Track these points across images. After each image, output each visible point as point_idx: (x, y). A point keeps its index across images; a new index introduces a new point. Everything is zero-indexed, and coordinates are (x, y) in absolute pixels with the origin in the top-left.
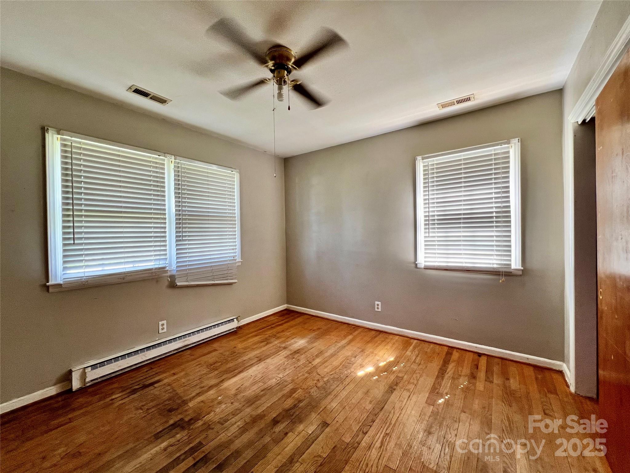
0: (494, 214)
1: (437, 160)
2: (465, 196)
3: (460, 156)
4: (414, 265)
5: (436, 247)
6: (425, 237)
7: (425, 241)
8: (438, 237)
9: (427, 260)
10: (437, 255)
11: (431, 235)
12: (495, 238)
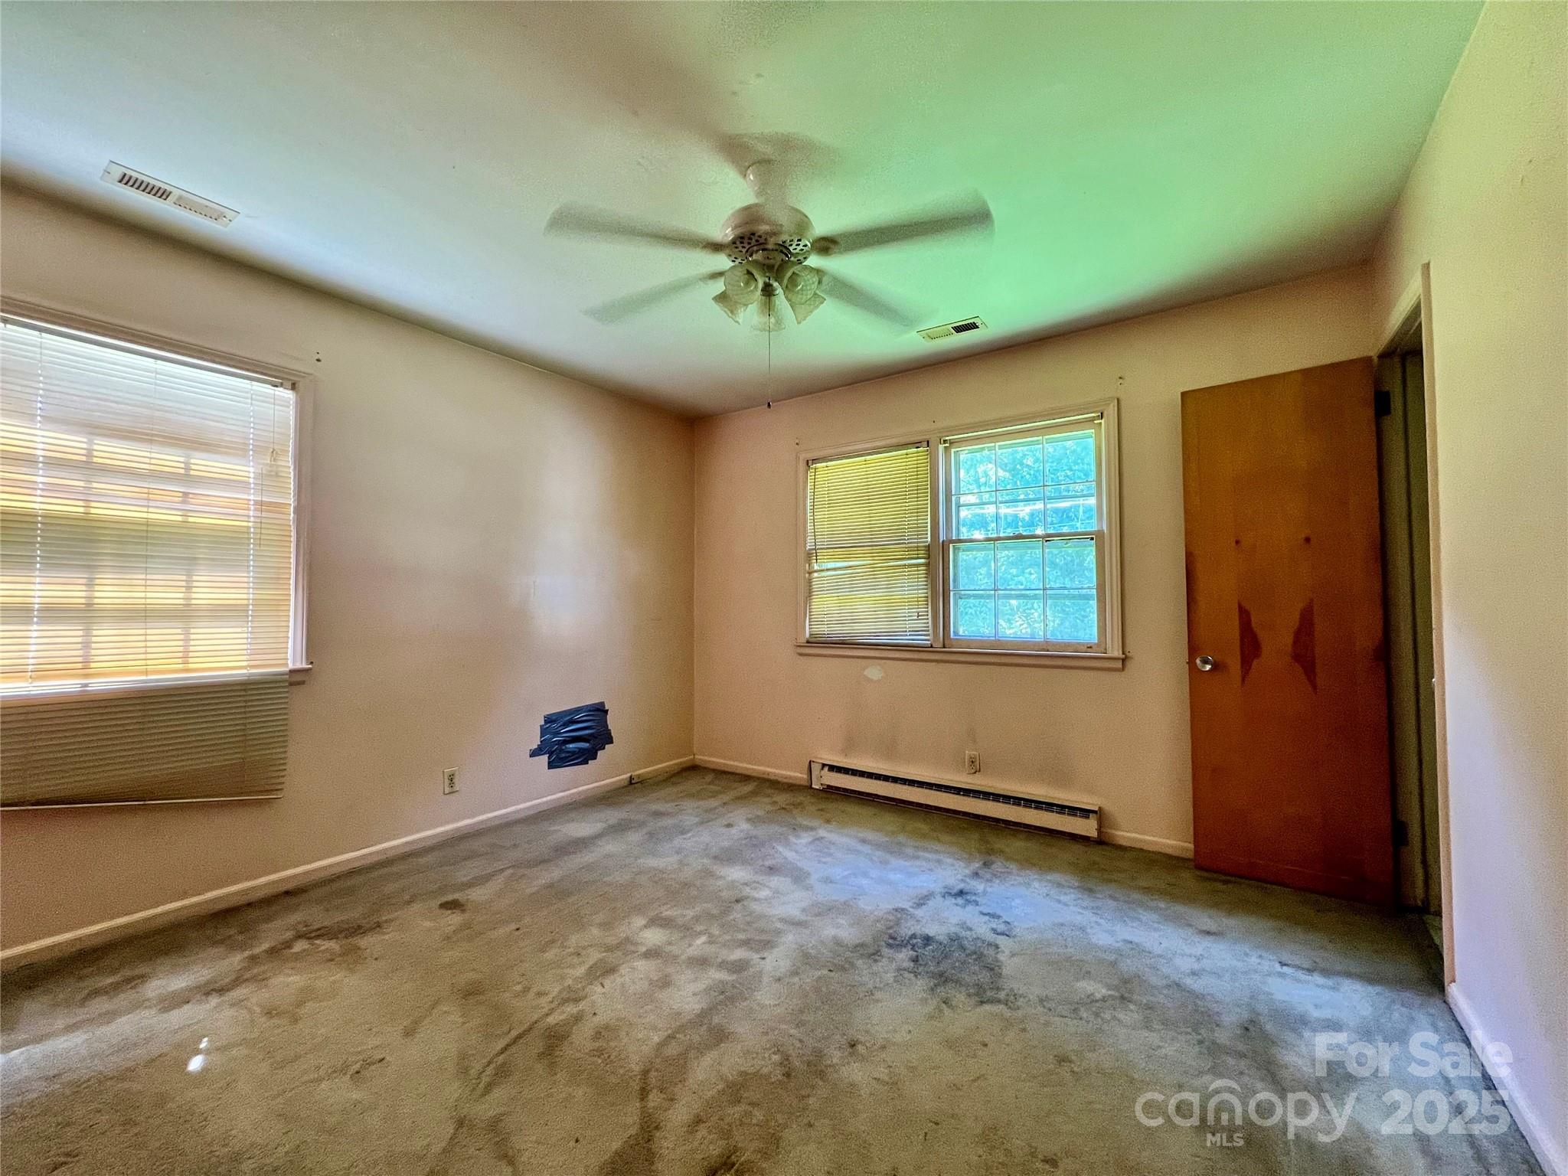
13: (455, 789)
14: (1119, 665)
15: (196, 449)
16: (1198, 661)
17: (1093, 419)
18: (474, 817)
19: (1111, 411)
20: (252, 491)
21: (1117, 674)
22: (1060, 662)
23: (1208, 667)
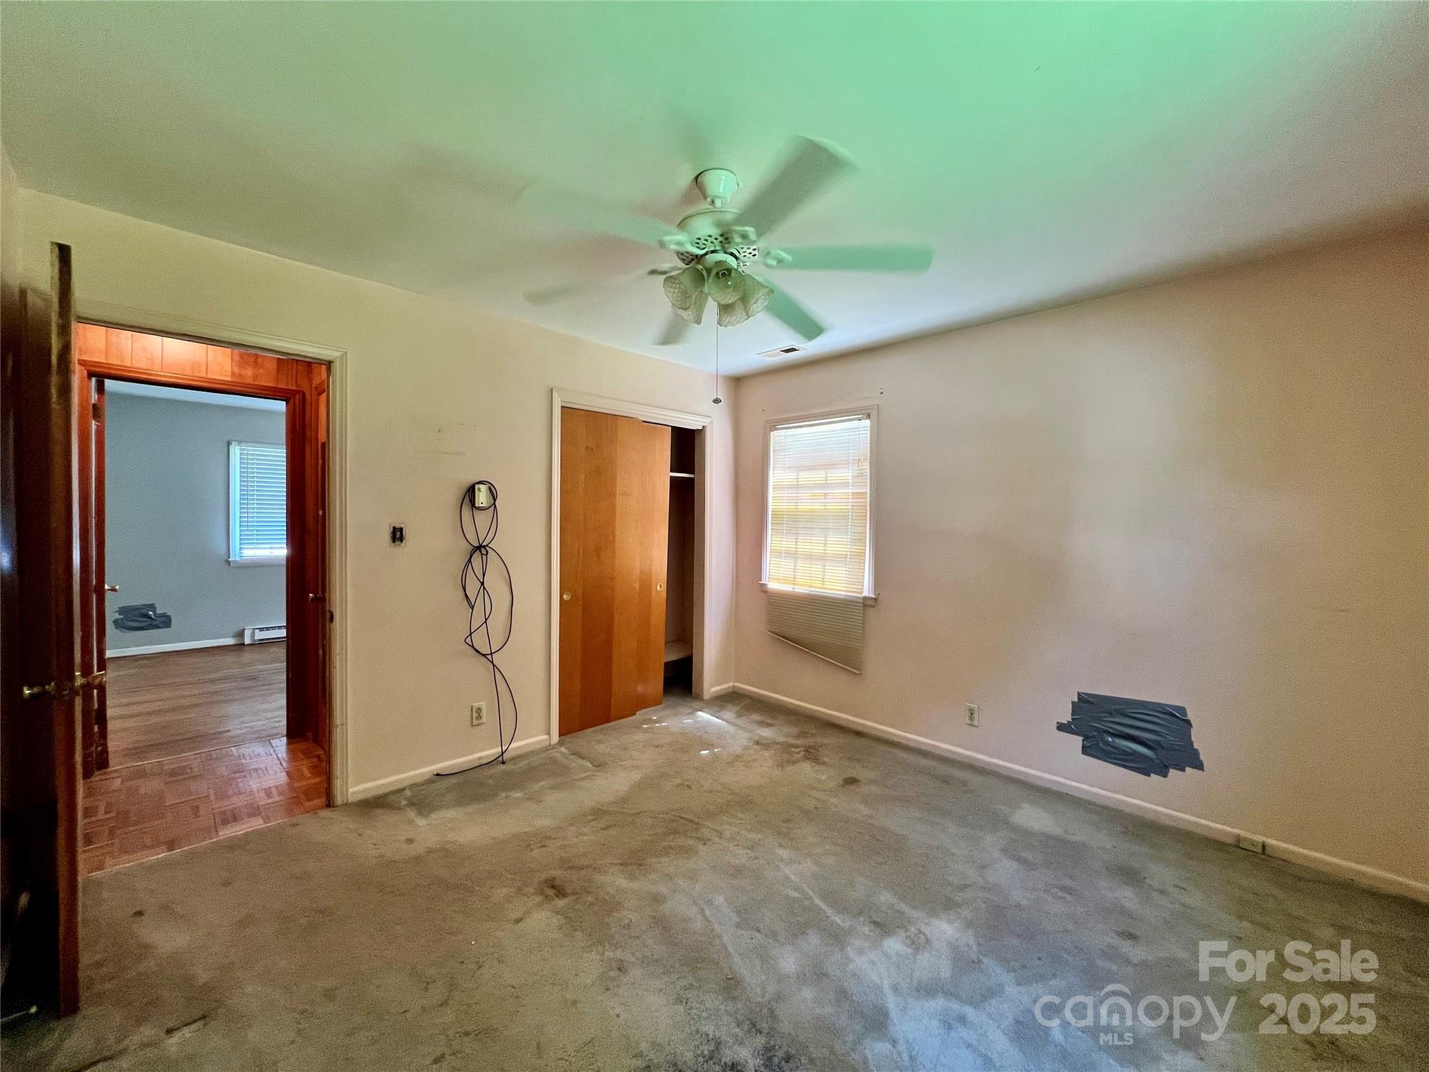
13: (976, 723)
15: (830, 469)
18: (991, 756)
20: (851, 487)
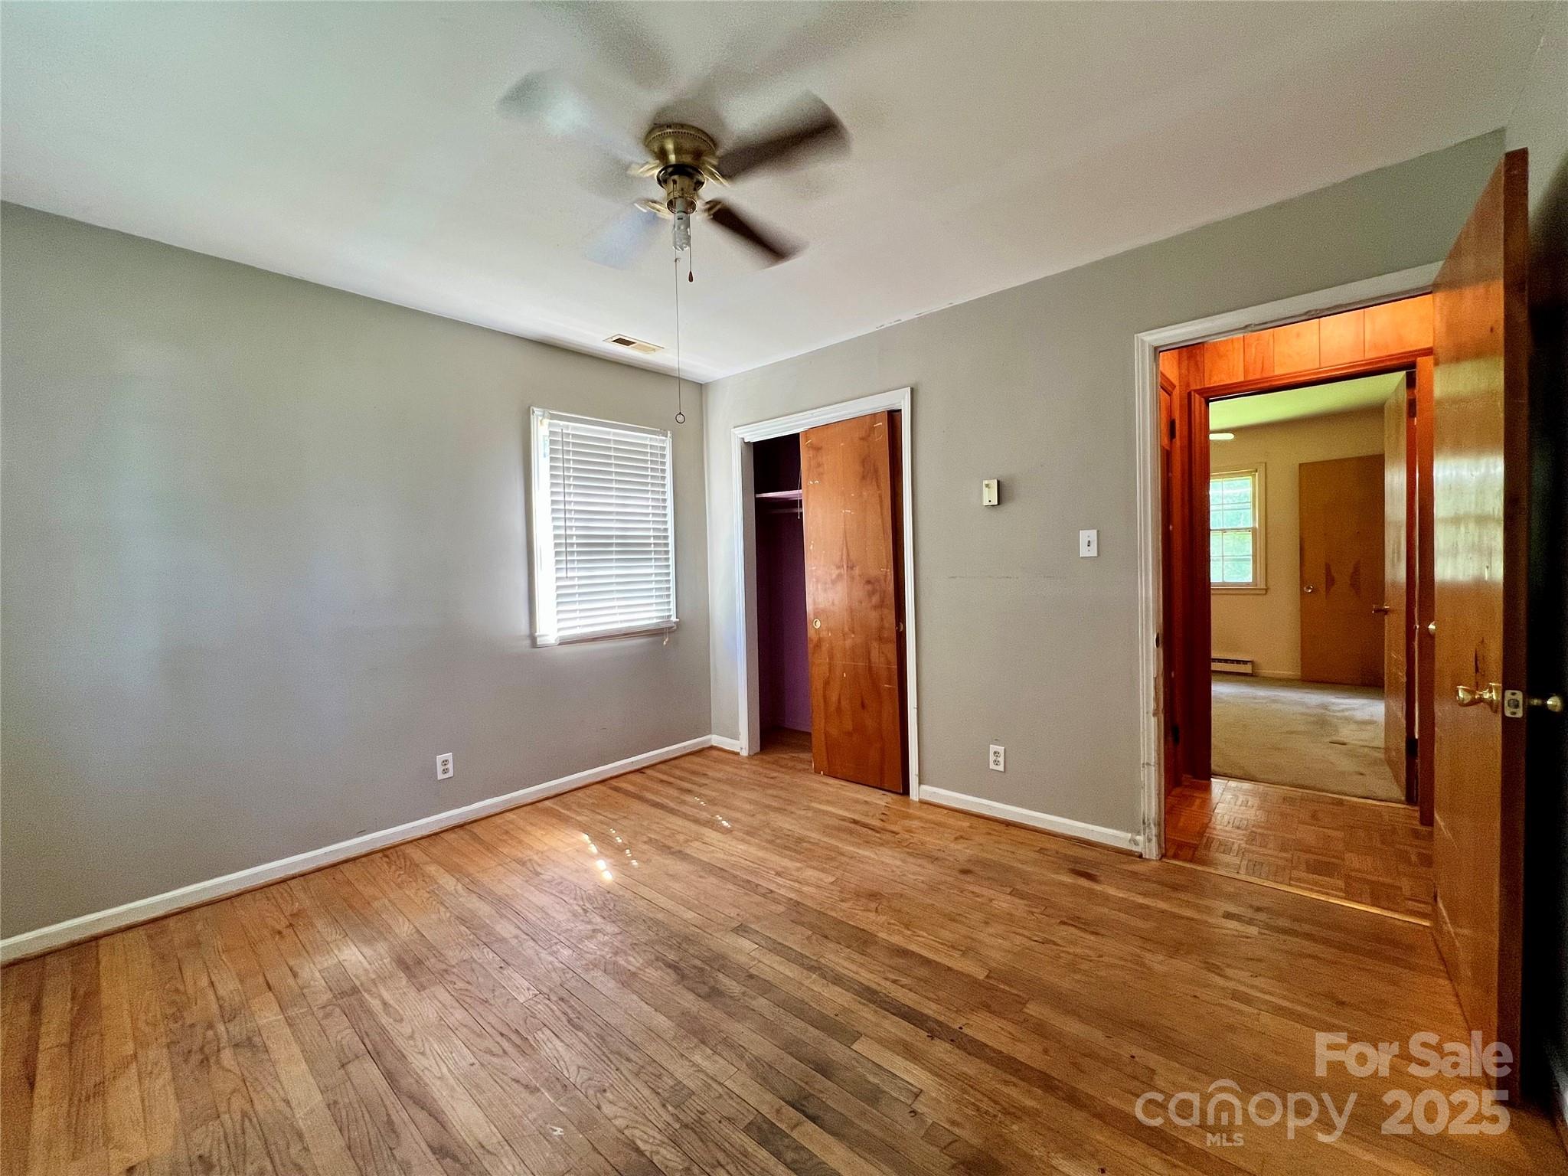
0: (652, 541)
1: (575, 428)
2: (618, 505)
3: (608, 433)
4: (527, 642)
5: (577, 598)
6: (558, 579)
7: (558, 587)
8: (580, 578)
9: (562, 625)
10: (578, 614)
11: (570, 574)
12: (653, 578)
14: (1264, 592)
16: (1305, 588)
17: (1251, 472)
19: (1262, 469)
21: (1260, 597)
22: (1231, 592)
23: (1310, 591)
